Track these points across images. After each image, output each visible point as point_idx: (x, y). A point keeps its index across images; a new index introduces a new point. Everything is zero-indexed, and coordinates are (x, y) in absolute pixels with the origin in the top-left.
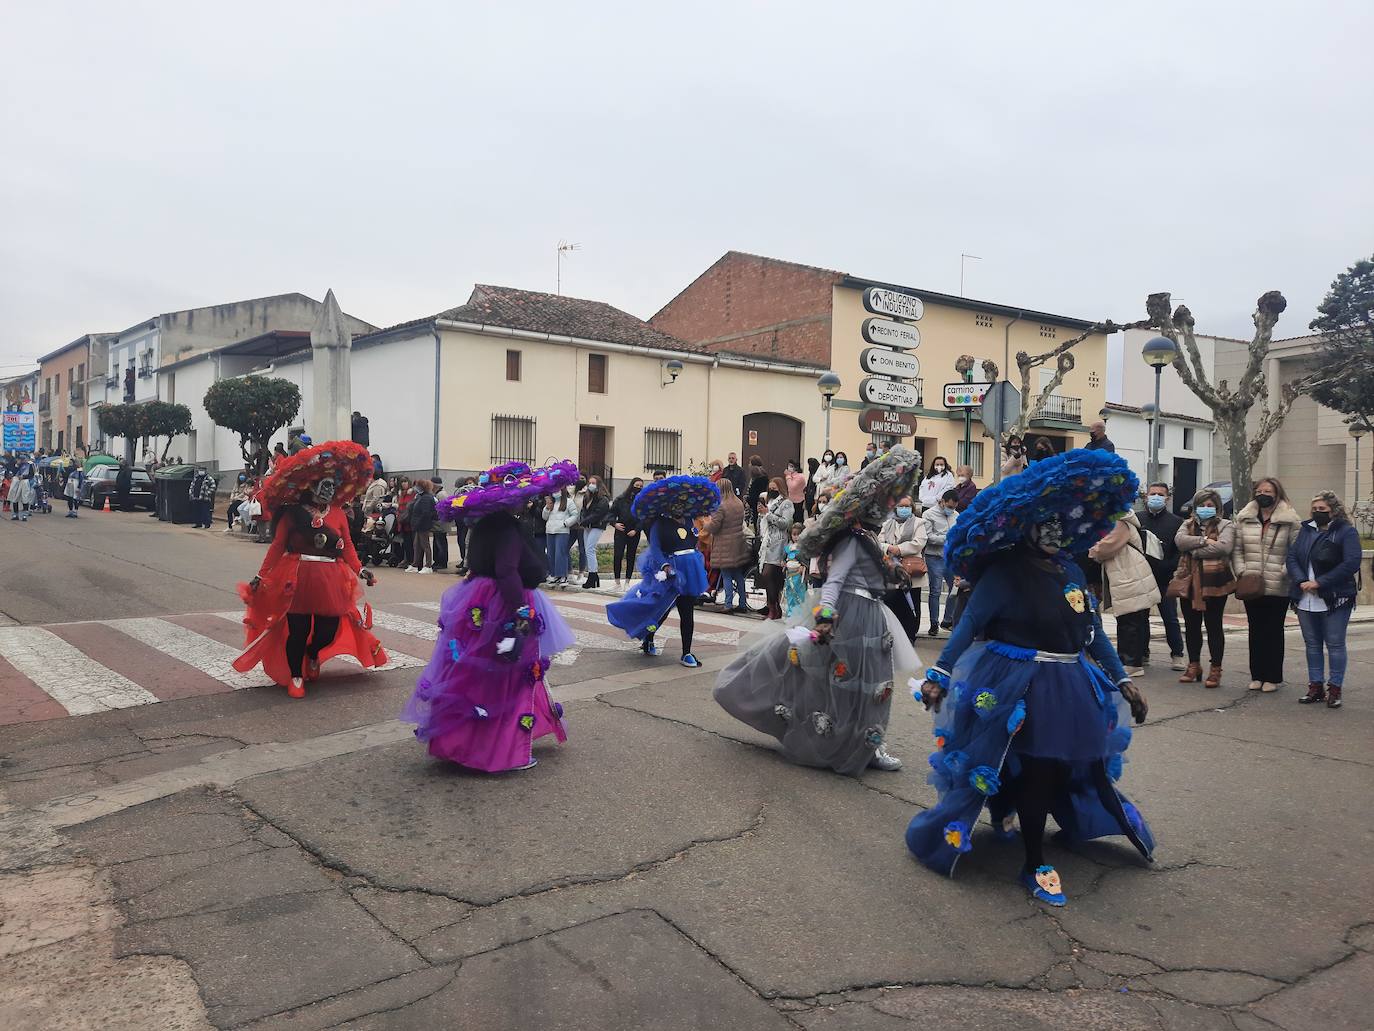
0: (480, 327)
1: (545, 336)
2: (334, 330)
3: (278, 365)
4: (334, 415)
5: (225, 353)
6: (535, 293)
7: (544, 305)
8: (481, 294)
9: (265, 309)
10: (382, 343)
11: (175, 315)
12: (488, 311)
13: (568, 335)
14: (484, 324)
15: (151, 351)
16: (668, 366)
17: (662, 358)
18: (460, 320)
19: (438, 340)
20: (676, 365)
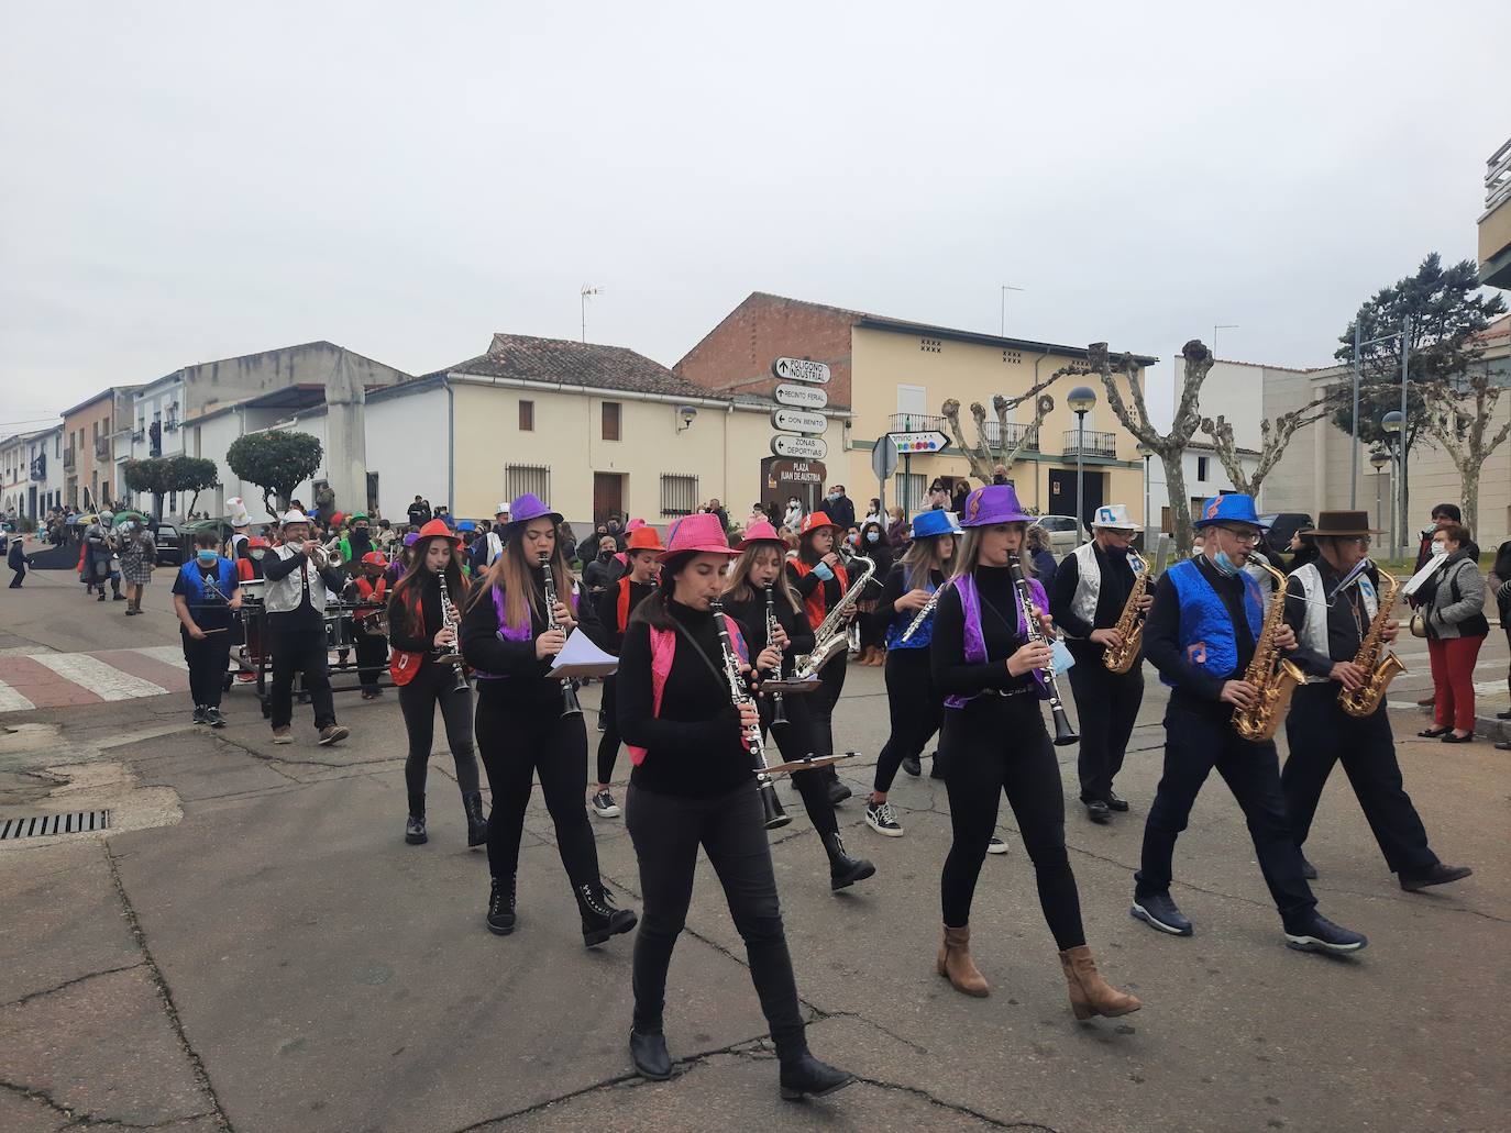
0: (491, 379)
1: (556, 386)
2: (348, 387)
3: (301, 418)
4: (349, 468)
5: (249, 406)
6: (555, 341)
7: (562, 354)
8: (499, 344)
9: (291, 358)
10: (398, 396)
11: (200, 367)
12: (503, 362)
13: (580, 384)
14: (495, 376)
15: (176, 404)
16: (682, 413)
17: (676, 404)
18: (472, 374)
19: (451, 393)
20: (690, 411)
